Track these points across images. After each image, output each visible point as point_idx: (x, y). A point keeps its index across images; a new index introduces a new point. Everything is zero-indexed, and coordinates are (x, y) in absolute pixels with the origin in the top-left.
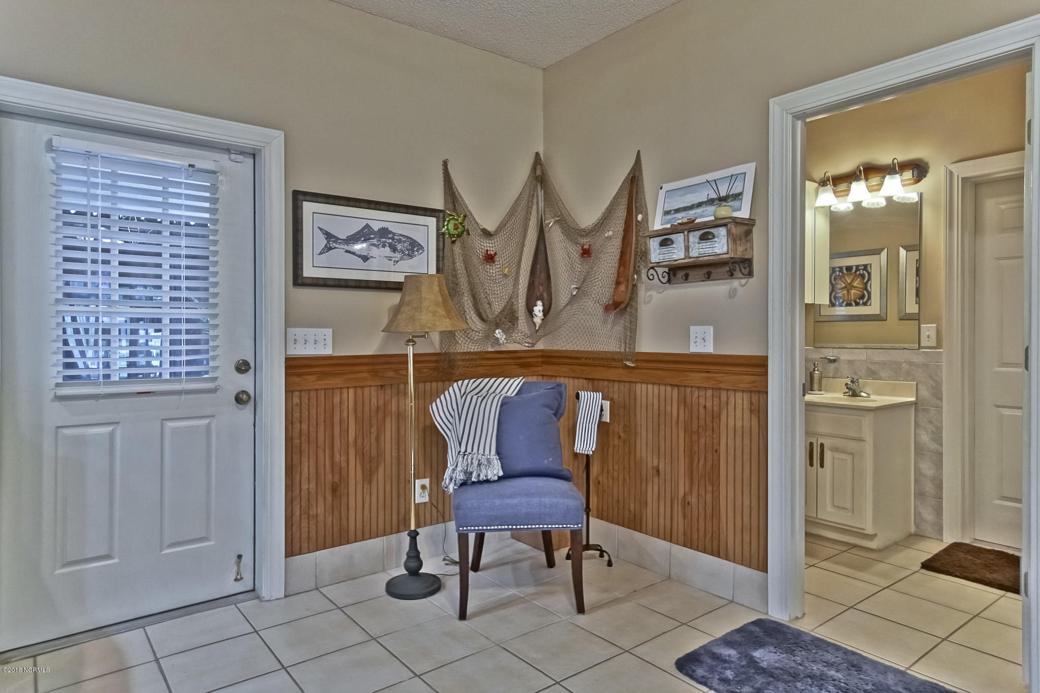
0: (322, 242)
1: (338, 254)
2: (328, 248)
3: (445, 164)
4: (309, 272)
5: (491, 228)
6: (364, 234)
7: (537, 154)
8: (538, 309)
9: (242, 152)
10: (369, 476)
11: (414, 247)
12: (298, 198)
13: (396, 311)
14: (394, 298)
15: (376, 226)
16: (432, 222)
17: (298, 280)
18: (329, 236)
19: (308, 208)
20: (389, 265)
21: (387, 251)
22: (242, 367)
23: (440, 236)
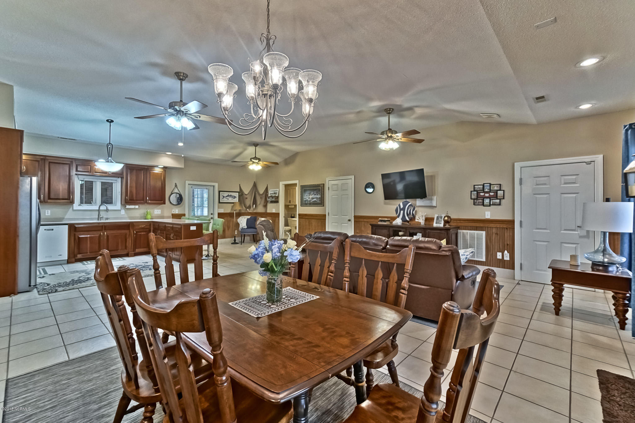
0: (222, 197)
1: (225, 199)
2: (223, 198)
3: (240, 185)
4: (221, 201)
5: (247, 194)
6: (228, 196)
7: (255, 182)
8: (254, 206)
9: (212, 186)
10: (228, 229)
11: (235, 197)
12: (219, 192)
13: (233, 207)
14: (233, 204)
15: (230, 195)
16: (238, 193)
17: (219, 202)
18: (223, 196)
19: (221, 193)
20: (231, 200)
21: (231, 198)
22: (212, 214)
23: (239, 195)
